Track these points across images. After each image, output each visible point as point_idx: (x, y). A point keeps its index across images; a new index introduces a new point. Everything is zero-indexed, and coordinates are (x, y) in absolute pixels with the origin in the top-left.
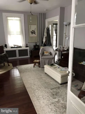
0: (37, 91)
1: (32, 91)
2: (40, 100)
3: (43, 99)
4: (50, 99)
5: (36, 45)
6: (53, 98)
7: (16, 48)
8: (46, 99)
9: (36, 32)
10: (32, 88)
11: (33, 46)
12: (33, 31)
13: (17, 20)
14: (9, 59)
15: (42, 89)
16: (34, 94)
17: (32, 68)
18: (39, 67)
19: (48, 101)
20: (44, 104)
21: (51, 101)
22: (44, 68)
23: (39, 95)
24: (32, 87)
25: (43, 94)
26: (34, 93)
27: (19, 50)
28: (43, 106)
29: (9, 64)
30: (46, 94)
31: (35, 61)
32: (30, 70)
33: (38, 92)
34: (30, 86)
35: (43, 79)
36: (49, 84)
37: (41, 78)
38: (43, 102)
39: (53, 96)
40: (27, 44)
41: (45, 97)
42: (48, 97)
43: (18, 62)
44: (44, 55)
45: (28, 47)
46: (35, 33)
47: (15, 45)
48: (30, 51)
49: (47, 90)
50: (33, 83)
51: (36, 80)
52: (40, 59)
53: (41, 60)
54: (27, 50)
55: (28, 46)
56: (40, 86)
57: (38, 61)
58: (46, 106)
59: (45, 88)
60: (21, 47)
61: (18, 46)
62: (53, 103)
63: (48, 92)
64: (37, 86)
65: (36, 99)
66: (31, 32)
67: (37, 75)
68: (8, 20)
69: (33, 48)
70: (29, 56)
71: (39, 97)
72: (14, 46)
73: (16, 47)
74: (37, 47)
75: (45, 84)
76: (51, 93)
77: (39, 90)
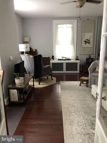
0: (73, 114)
1: (68, 113)
2: (73, 125)
3: (77, 125)
4: (86, 128)
5: (90, 58)
6: (91, 128)
7: (64, 61)
8: (81, 127)
9: (91, 41)
10: (69, 110)
11: (86, 59)
12: (87, 40)
13: (69, 27)
14: (53, 72)
15: (81, 113)
16: (68, 117)
17: (78, 86)
18: (87, 86)
19: (83, 130)
20: (76, 131)
21: (86, 130)
22: (91, 88)
23: (74, 120)
24: (69, 108)
25: (79, 119)
26: (69, 115)
27: (67, 64)
28: (74, 133)
29: (53, 78)
30: (83, 121)
31: (83, 78)
32: (75, 88)
33: (74, 116)
34: (67, 106)
35: (87, 102)
36: (91, 110)
37: (84, 100)
38: (76, 129)
39: (91, 126)
40: (77, 57)
41: (80, 124)
42: (85, 125)
43: (65, 77)
44: (95, 71)
45: (78, 60)
46: (89, 43)
47: (63, 57)
48: (80, 65)
49: (87, 117)
50: (72, 104)
51: (77, 101)
52: (89, 76)
53: (90, 78)
54: (77, 63)
55: (79, 58)
56: (79, 110)
57: (86, 78)
58: (78, 134)
59: (86, 113)
60: (70, 60)
61: (66, 58)
62: (88, 134)
63: (87, 119)
64: (76, 108)
65: (69, 123)
66: (85, 41)
67: (80, 95)
68: (58, 27)
69: (85, 61)
70: (78, 72)
71: (73, 122)
72: (61, 58)
73: (64, 59)
74: (90, 60)
75: (87, 109)
76: (91, 121)
77: (77, 113)
